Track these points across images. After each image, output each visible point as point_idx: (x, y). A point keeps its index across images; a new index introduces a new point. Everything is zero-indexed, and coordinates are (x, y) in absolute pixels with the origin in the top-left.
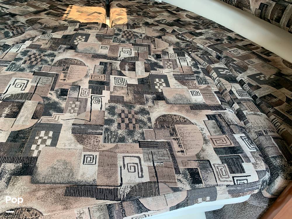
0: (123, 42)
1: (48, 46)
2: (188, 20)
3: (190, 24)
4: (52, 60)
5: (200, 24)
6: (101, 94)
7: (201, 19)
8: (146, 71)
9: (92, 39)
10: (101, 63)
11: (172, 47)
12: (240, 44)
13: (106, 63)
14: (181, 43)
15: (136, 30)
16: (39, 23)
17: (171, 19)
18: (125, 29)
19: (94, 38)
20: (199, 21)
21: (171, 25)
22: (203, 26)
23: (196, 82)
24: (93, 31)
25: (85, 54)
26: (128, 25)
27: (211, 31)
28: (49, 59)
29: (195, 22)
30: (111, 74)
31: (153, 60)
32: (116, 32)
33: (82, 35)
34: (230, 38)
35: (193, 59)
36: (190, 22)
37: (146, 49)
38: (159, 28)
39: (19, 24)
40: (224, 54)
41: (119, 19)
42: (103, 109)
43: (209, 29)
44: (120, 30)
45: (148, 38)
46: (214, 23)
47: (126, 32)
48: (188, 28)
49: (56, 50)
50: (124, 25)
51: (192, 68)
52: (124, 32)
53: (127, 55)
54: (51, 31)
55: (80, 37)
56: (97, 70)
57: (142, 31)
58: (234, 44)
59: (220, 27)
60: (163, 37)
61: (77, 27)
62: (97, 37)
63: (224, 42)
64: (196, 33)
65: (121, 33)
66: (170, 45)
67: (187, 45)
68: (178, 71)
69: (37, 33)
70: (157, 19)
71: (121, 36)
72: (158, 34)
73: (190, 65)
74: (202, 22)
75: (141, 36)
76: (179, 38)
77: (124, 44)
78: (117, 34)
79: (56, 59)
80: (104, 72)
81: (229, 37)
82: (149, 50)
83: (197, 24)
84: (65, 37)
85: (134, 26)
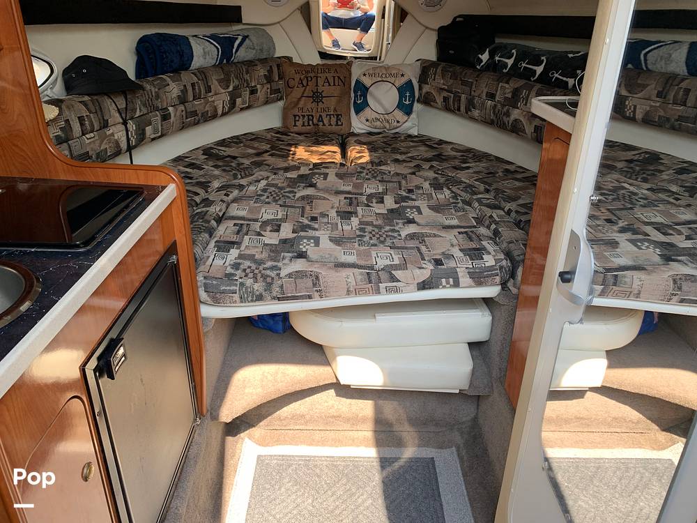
0: (369, 179)
1: (285, 184)
2: (453, 153)
3: (455, 158)
4: (294, 196)
5: (469, 157)
6: (350, 219)
7: (472, 152)
8: (396, 203)
9: (332, 177)
10: (345, 198)
11: (428, 182)
12: (519, 176)
13: (351, 198)
14: (440, 178)
15: (382, 167)
16: (266, 164)
17: (430, 154)
18: (369, 166)
19: (334, 176)
20: (468, 154)
21: (428, 160)
22: (473, 159)
23: (453, 210)
24: (332, 170)
25: (327, 190)
26: (372, 162)
27: (483, 164)
28: (291, 195)
29: (462, 156)
30: (358, 206)
31: (404, 194)
32: (359, 170)
33: (320, 174)
34: (507, 171)
35: (453, 192)
36: (455, 155)
37: (396, 185)
38: (412, 165)
39: (245, 166)
40: (494, 186)
41: (361, 157)
42: (354, 229)
43: (480, 162)
44: (364, 168)
45: (398, 174)
46: (491, 155)
47: (371, 170)
48: (452, 163)
49: (295, 188)
50: (367, 163)
51: (451, 199)
52: (368, 170)
53: (374, 191)
54: (282, 171)
55: (317, 176)
56: (342, 204)
57: (391, 168)
58: (510, 176)
60: (417, 173)
61: (311, 167)
62: (336, 176)
63: (497, 175)
64: (462, 167)
65: (365, 171)
66: (425, 180)
67: (447, 180)
68: (432, 203)
69: (269, 174)
70: (410, 155)
71: (365, 174)
72: (410, 171)
73: (447, 197)
74: (473, 155)
75: (390, 172)
76: (438, 174)
77: (369, 182)
78: (361, 172)
79: (298, 195)
80: (350, 204)
81: (506, 169)
82: (400, 186)
83: (465, 158)
84: (301, 176)
85: (380, 163)
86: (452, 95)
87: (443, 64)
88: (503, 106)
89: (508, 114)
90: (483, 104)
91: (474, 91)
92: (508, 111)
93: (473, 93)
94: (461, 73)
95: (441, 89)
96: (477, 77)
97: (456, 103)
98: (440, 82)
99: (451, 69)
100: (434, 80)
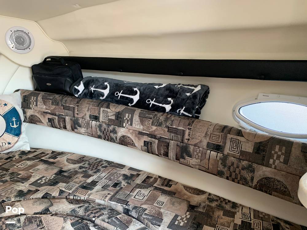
2: (72, 166)
3: (76, 172)
5: (87, 168)
7: (86, 161)
11: (69, 222)
12: (139, 181)
17: (50, 174)
20: (84, 164)
21: (54, 183)
22: (91, 170)
27: (103, 175)
29: (81, 168)
34: (126, 177)
36: (75, 169)
40: (131, 204)
43: (100, 172)
45: (30, 220)
48: (77, 180)
58: (133, 184)
59: (110, 163)
60: (51, 209)
63: (122, 185)
64: (89, 184)
66: (65, 220)
67: (86, 210)
70: (32, 180)
74: (89, 164)
75: (19, 220)
81: (124, 175)
83: (84, 169)
86: (57, 117)
87: (42, 93)
88: (109, 125)
89: (114, 131)
90: (88, 124)
91: (78, 114)
92: (114, 129)
93: (76, 115)
94: (61, 101)
95: (44, 112)
96: (78, 103)
97: (61, 124)
98: (42, 107)
99: (51, 98)
100: (37, 105)
